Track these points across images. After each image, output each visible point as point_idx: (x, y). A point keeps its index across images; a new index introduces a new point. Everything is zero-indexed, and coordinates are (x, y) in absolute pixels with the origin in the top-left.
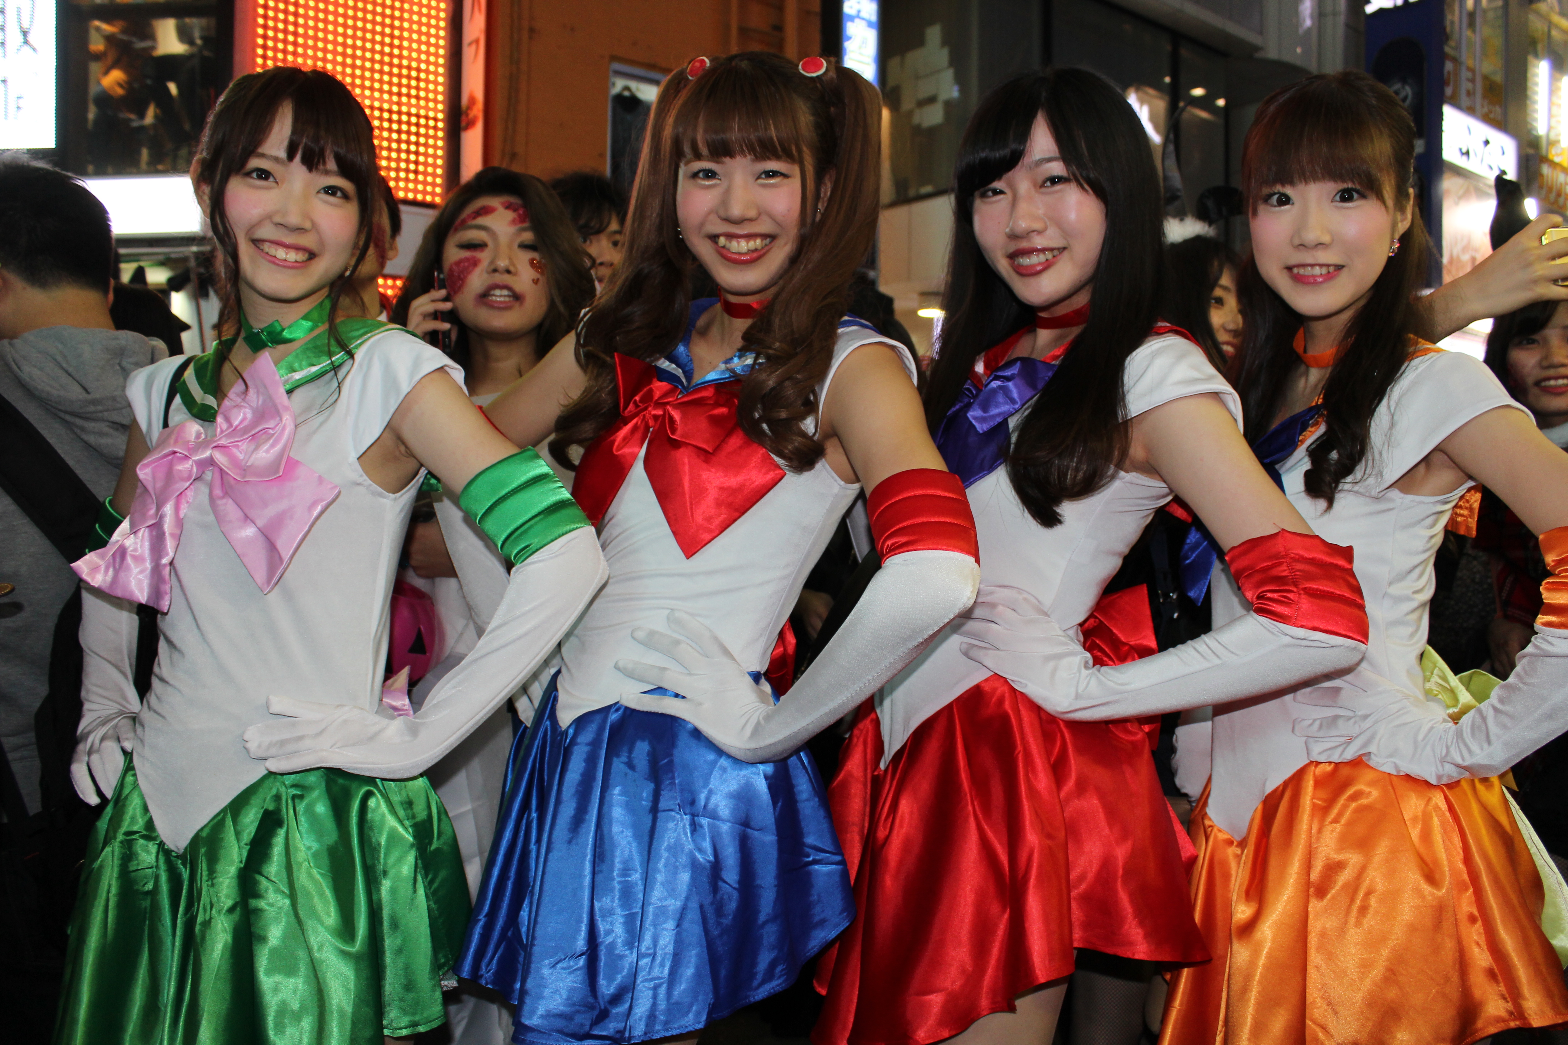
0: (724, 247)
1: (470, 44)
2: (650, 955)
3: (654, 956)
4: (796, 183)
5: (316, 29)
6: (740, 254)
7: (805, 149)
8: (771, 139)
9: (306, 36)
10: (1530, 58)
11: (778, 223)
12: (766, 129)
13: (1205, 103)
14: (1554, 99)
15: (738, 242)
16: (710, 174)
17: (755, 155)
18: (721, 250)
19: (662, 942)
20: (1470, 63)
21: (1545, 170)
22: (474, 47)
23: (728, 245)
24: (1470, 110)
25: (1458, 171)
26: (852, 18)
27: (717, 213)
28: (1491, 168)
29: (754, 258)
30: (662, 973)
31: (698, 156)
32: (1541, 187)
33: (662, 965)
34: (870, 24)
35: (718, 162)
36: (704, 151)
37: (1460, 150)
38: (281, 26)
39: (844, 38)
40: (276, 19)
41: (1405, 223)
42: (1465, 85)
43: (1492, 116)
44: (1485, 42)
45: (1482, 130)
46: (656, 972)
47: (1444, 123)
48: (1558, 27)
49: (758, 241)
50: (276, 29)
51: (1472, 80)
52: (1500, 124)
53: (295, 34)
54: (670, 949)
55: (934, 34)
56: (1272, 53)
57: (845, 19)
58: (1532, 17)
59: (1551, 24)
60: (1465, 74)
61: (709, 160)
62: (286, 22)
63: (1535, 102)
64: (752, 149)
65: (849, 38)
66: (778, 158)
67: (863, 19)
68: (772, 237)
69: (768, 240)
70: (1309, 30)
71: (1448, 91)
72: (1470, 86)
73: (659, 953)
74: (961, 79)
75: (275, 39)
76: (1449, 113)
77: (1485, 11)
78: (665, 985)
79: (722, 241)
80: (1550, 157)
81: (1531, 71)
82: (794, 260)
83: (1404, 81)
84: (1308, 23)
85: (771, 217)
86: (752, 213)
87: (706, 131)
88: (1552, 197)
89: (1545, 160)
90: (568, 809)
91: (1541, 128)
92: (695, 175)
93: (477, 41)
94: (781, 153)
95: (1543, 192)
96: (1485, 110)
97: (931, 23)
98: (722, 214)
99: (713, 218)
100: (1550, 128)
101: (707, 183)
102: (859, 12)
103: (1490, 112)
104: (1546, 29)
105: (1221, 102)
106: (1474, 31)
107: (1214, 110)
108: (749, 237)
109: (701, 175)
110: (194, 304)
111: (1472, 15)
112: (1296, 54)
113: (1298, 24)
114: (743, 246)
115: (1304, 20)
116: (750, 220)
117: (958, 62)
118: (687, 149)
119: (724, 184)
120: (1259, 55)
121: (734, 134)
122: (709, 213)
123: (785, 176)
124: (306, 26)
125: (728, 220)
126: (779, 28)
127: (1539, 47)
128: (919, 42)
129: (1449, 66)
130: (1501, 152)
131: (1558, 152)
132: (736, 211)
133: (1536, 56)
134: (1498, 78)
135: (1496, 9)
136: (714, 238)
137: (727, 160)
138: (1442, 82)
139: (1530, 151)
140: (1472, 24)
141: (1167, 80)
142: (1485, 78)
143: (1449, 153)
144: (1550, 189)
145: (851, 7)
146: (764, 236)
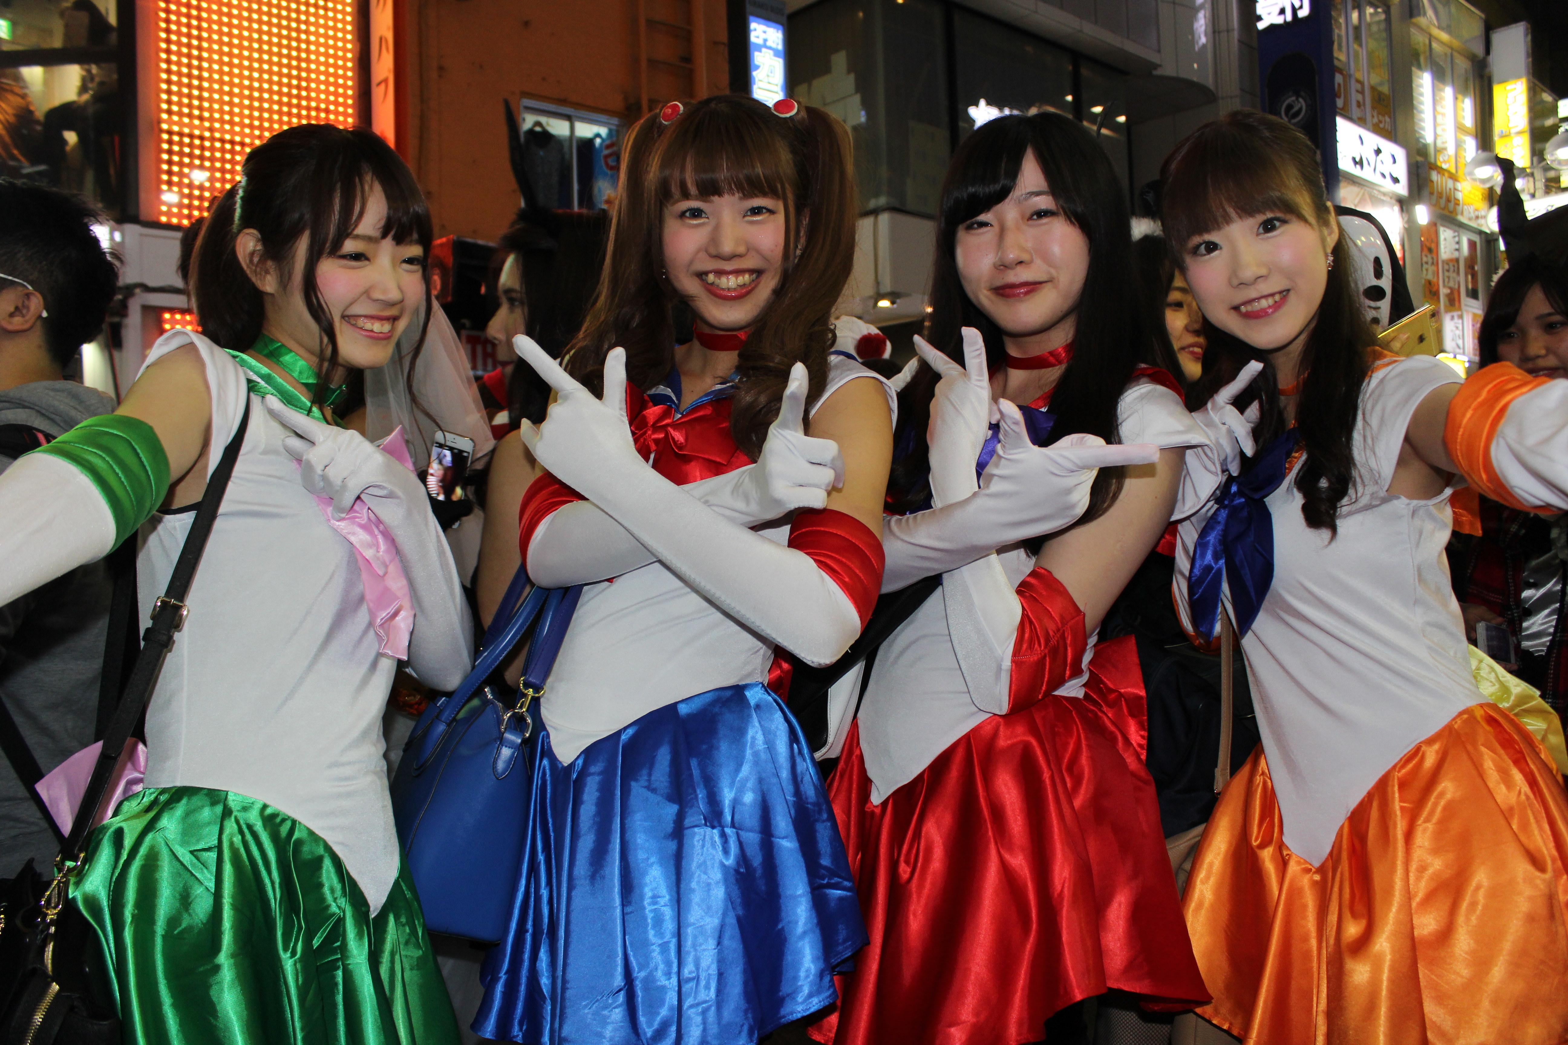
0: (712, 284)
1: (379, 84)
2: (693, 979)
3: (698, 978)
4: (780, 218)
5: (221, 72)
6: (729, 289)
7: (787, 186)
8: (758, 175)
9: (210, 80)
10: (1414, 69)
11: (765, 259)
12: (753, 167)
13: (1107, 119)
14: (1439, 108)
15: (728, 279)
16: (696, 213)
17: (744, 195)
18: (710, 287)
19: (704, 964)
20: (1359, 75)
21: (1434, 176)
22: (383, 86)
23: (717, 281)
24: (1360, 121)
25: (1353, 180)
26: (759, 48)
27: (706, 251)
28: (1383, 176)
29: (743, 294)
30: (708, 996)
31: (686, 196)
32: (1432, 194)
33: (707, 987)
34: (776, 53)
35: (705, 201)
36: (693, 190)
37: (1354, 159)
38: (185, 70)
39: (752, 67)
40: (179, 64)
41: (1333, 236)
42: (1355, 97)
43: (1382, 126)
44: (1370, 54)
45: (1373, 140)
46: (703, 995)
47: (1338, 134)
48: (1437, 39)
49: (747, 276)
50: (179, 74)
51: (1362, 92)
52: (1390, 135)
53: (200, 78)
54: (713, 971)
55: (840, 60)
56: (1168, 70)
57: (752, 48)
58: (1413, 30)
59: (1430, 37)
60: (1354, 86)
61: (697, 199)
62: (189, 66)
63: (1422, 112)
64: (740, 188)
65: (758, 67)
66: (764, 194)
67: (770, 48)
68: (758, 273)
69: (754, 276)
70: (1204, 46)
71: (1340, 103)
72: (1360, 97)
73: (703, 975)
74: (868, 104)
75: (180, 84)
76: (1341, 124)
77: (1369, 25)
78: (713, 1008)
79: (711, 278)
80: (1439, 164)
81: (1416, 81)
82: (778, 293)
83: (1298, 95)
84: (1203, 40)
85: (758, 251)
86: (741, 249)
87: (696, 170)
88: (1443, 202)
89: (1434, 167)
90: (587, 843)
91: (1428, 137)
92: (682, 215)
93: (386, 81)
94: (767, 190)
95: (1434, 197)
96: (1375, 120)
97: (836, 50)
98: (713, 251)
99: (703, 255)
100: (1436, 136)
101: (695, 222)
102: (765, 40)
103: (1380, 122)
104: (1427, 42)
105: (1122, 119)
106: (1361, 45)
107: (1116, 127)
108: (738, 272)
109: (688, 214)
110: (107, 354)
111: (1357, 29)
112: (1194, 71)
113: (1193, 42)
114: (731, 282)
115: (1200, 38)
116: (740, 256)
117: (864, 87)
118: (675, 190)
119: (712, 222)
120: (1158, 72)
121: (723, 174)
122: (698, 251)
123: (771, 212)
124: (210, 70)
125: (719, 257)
126: (688, 59)
127: (1422, 59)
128: (826, 69)
129: (1338, 78)
130: (1391, 160)
131: (1446, 158)
132: (727, 247)
133: (1419, 67)
134: (1385, 89)
135: (1379, 22)
136: (701, 275)
137: (716, 198)
138: (1335, 95)
139: (1419, 159)
140: (1358, 38)
141: (1069, 98)
142: (1373, 89)
143: (1344, 163)
144: (1440, 196)
145: (758, 37)
146: (751, 271)
